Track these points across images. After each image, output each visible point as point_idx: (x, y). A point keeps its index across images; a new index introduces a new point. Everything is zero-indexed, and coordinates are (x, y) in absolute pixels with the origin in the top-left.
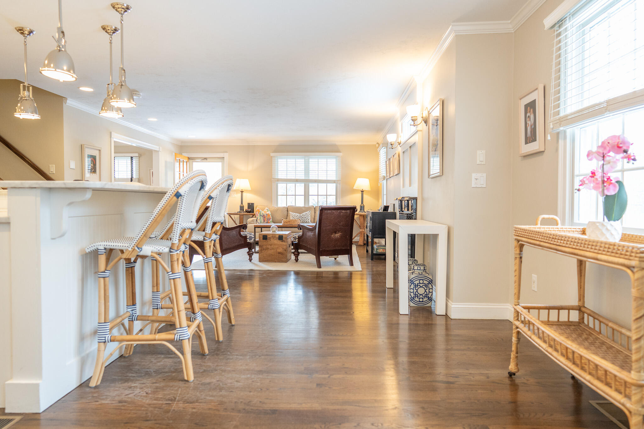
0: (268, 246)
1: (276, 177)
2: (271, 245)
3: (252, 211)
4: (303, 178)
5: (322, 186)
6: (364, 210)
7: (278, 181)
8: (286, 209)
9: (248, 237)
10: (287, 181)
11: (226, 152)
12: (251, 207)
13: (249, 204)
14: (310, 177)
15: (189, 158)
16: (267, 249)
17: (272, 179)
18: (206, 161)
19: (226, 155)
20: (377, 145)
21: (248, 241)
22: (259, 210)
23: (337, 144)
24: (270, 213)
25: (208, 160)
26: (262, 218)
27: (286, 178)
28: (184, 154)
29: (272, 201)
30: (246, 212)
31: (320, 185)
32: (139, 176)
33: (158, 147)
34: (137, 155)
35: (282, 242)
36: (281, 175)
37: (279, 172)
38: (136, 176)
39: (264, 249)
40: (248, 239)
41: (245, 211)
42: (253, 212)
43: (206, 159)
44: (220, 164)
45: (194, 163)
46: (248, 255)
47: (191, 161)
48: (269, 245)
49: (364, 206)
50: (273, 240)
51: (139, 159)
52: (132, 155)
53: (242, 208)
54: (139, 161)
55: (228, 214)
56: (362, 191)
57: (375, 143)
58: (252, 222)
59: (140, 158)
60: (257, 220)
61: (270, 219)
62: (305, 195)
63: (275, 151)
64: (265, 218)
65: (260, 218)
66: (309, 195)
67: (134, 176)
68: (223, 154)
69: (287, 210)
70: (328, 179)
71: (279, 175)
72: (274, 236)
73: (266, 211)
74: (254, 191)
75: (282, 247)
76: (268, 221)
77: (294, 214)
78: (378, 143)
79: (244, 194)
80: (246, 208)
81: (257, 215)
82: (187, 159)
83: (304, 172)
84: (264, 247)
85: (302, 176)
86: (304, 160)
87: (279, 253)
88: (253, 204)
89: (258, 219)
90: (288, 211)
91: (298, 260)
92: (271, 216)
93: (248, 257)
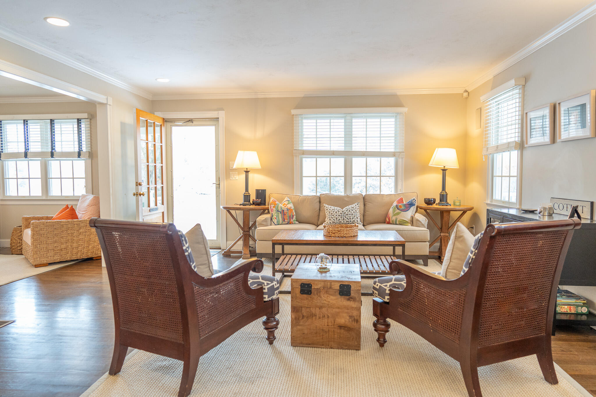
0: (313, 310)
1: (300, 148)
2: (321, 308)
3: (263, 202)
4: (342, 148)
5: (373, 162)
6: (446, 201)
7: (303, 154)
8: (318, 200)
9: (266, 291)
10: (317, 155)
11: (222, 109)
12: (261, 194)
13: (257, 191)
14: (353, 148)
15: (165, 121)
16: (312, 315)
17: (294, 151)
18: (191, 124)
19: (221, 115)
20: (465, 94)
21: (266, 299)
22: (275, 202)
23: (399, 93)
24: (293, 208)
25: (195, 123)
26: (280, 215)
27: (314, 148)
28: (157, 114)
29: (293, 188)
30: (253, 204)
31: (370, 160)
32: (91, 148)
33: (105, 97)
34: (85, 115)
35: (348, 300)
36: (307, 145)
37: (304, 139)
38: (86, 148)
39: (303, 317)
40: (266, 293)
41: (251, 202)
42: (265, 204)
43: (191, 121)
44: (213, 128)
45: (174, 128)
46: (266, 329)
47: (169, 124)
48: (316, 306)
49: (447, 195)
50: (326, 295)
51: (90, 122)
52: (79, 116)
53: (247, 198)
54: (90, 125)
55: (224, 208)
56: (444, 170)
57: (461, 91)
58: (264, 223)
59: (92, 121)
60: (271, 219)
61: (293, 216)
62: (345, 176)
63: (298, 107)
64: (285, 215)
65: (278, 216)
66: (351, 176)
67: (84, 149)
68: (217, 112)
69: (320, 200)
70: (382, 150)
71: (304, 145)
72: (327, 286)
73: (286, 203)
74: (265, 170)
75: (347, 313)
76: (290, 220)
77: (333, 207)
78: (466, 91)
79: (250, 175)
80: (253, 197)
81: (272, 210)
82: (161, 121)
83: (343, 139)
84: (304, 312)
85: (339, 146)
86: (343, 121)
87: (341, 327)
88: (264, 191)
89: (275, 216)
90: (320, 202)
91: (385, 341)
92: (294, 211)
93: (265, 333)
